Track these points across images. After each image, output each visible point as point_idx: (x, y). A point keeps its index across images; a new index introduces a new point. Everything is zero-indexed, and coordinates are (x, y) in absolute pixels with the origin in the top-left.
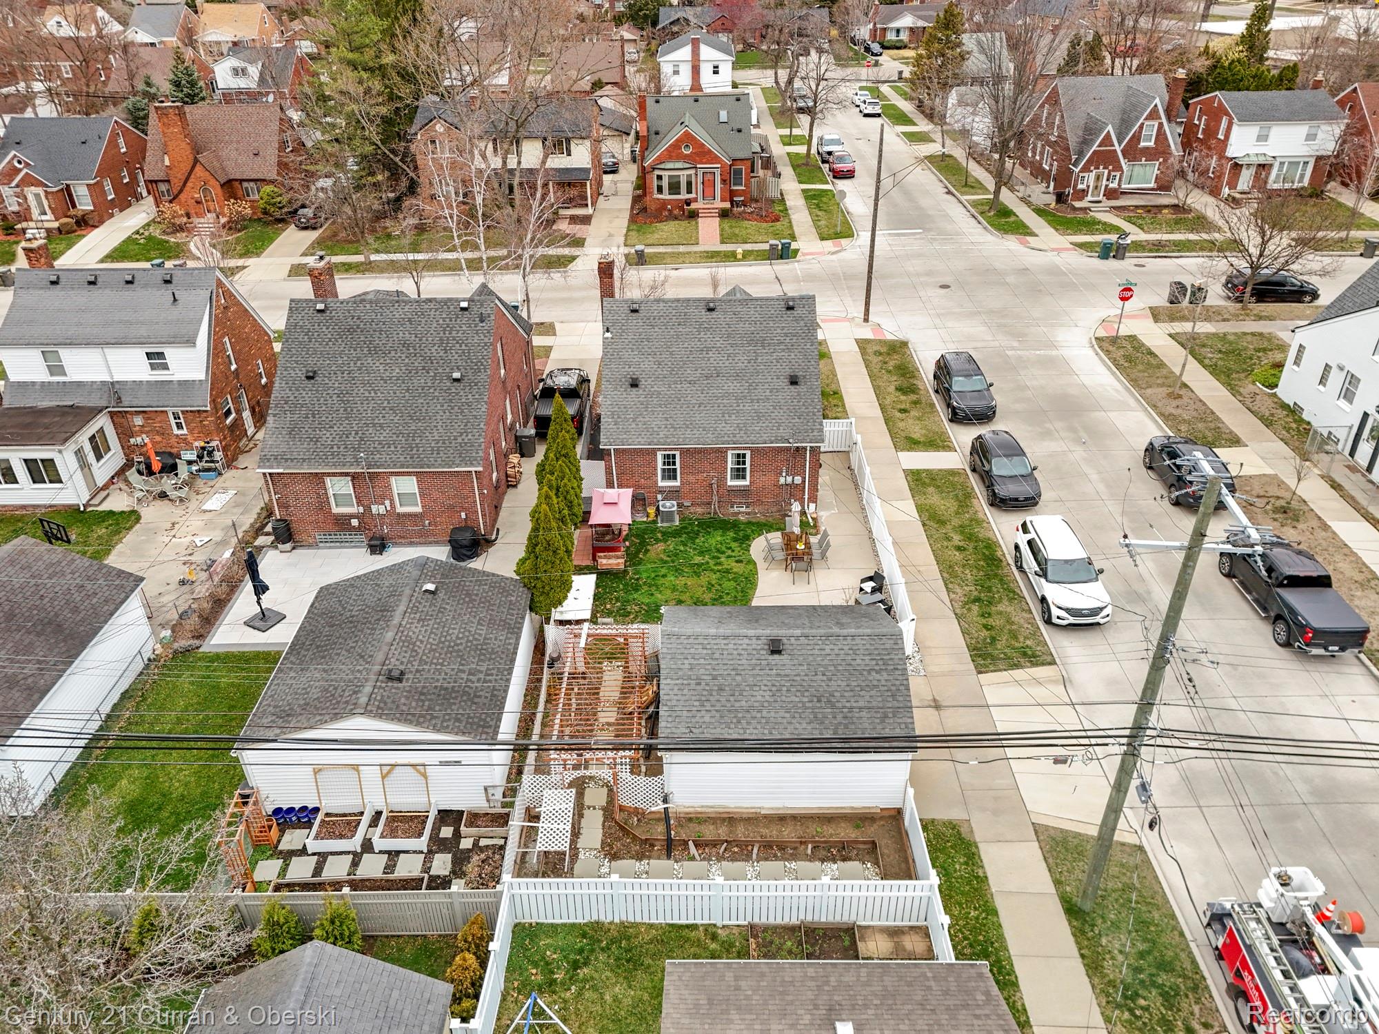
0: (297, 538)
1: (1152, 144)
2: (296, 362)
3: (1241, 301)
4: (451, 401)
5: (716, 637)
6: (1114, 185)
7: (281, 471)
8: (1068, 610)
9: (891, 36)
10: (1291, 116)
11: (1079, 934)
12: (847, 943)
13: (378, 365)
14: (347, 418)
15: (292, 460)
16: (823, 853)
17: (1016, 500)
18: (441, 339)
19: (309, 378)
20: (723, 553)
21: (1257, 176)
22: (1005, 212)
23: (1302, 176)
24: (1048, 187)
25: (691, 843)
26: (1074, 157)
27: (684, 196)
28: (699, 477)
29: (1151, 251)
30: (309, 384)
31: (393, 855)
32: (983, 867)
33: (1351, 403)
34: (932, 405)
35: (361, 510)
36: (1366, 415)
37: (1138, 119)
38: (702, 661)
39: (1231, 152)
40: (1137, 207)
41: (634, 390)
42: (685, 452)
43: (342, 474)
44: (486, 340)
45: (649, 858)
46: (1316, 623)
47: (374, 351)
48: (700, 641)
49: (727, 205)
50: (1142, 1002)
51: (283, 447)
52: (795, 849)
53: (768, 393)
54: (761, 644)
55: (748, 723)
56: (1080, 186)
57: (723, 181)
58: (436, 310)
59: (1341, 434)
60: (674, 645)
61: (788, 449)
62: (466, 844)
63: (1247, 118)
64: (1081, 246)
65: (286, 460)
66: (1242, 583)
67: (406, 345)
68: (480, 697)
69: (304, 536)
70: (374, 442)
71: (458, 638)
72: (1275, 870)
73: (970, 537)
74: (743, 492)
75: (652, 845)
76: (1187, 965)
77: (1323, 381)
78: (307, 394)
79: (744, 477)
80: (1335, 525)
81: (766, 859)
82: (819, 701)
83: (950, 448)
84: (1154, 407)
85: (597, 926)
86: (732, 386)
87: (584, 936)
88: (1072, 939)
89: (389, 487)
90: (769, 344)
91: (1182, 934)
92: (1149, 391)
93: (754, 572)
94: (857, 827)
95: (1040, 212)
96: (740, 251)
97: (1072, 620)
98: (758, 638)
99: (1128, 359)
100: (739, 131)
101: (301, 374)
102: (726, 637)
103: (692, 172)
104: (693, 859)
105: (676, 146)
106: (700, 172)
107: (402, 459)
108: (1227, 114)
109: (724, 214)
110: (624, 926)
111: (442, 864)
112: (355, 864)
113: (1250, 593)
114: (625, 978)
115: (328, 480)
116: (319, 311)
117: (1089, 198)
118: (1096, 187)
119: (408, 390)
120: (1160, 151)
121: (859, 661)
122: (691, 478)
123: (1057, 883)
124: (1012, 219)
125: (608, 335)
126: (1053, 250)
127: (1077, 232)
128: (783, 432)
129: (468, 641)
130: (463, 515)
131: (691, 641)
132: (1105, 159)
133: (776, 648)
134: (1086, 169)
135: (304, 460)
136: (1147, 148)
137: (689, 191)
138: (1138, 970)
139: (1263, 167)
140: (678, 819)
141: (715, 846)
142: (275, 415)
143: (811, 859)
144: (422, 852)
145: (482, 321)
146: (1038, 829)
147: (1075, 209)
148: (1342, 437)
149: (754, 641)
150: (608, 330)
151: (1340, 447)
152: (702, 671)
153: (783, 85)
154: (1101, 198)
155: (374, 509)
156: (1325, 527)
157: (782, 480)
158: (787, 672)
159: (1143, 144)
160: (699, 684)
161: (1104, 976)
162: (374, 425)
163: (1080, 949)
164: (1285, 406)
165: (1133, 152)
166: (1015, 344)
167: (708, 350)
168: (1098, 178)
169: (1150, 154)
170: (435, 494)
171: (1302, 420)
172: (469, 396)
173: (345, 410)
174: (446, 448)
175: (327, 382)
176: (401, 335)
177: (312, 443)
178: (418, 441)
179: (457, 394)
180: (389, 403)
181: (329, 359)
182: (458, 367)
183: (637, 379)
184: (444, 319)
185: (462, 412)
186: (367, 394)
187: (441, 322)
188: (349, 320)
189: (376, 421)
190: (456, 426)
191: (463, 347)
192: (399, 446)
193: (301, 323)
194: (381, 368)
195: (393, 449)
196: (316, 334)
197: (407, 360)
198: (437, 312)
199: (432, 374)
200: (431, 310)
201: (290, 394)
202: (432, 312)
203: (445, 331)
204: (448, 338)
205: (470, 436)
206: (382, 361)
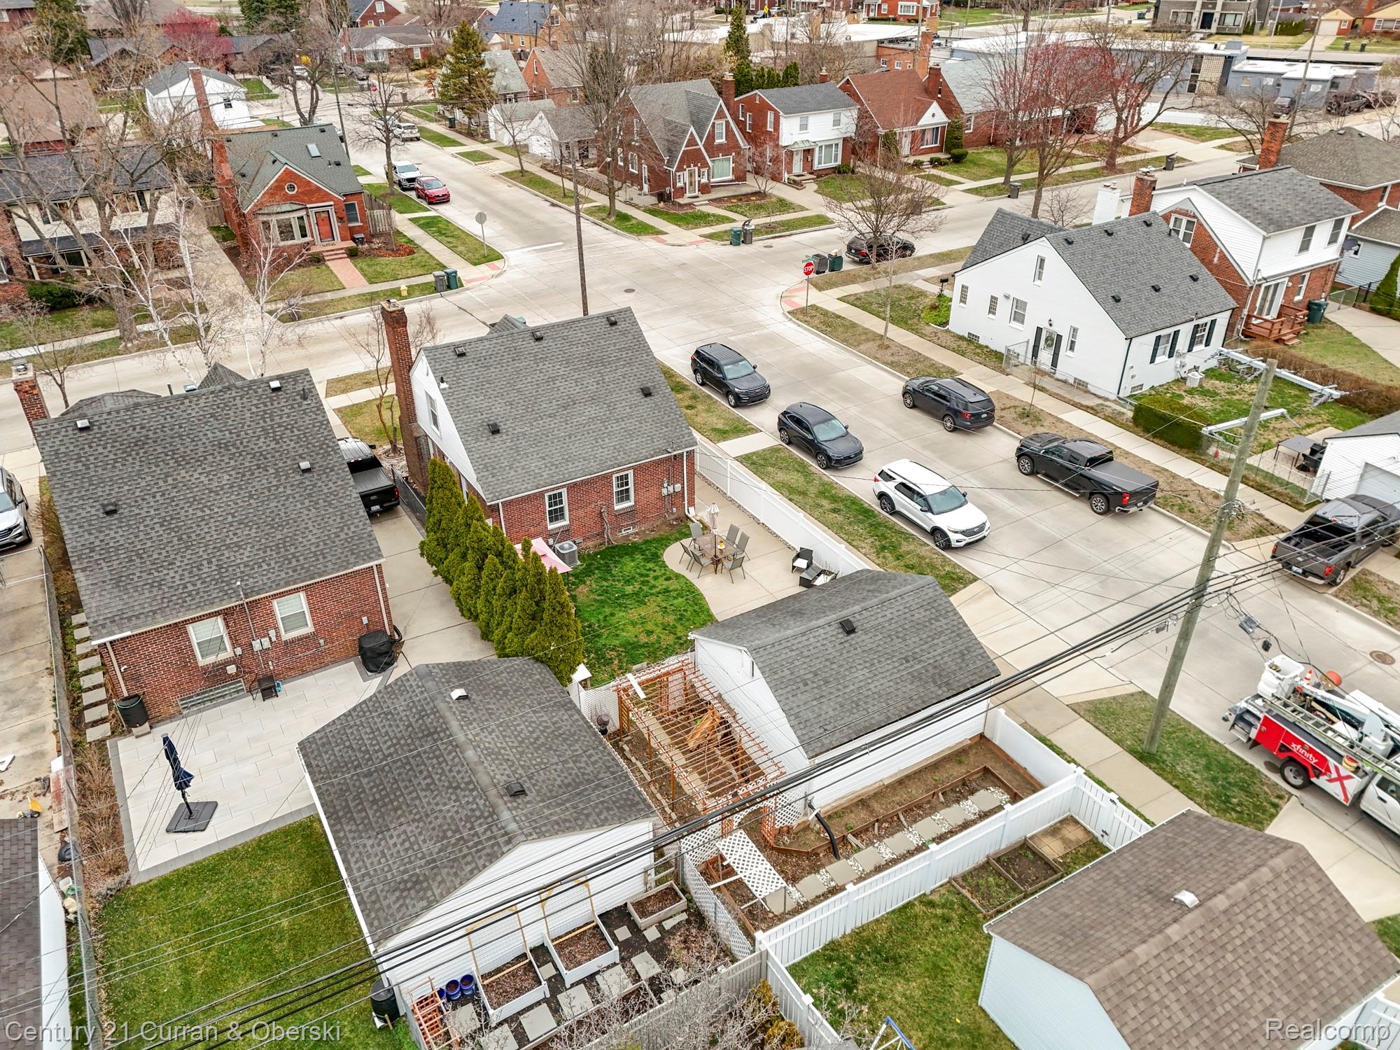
0: (152, 713)
1: (723, 140)
2: (81, 498)
3: (868, 263)
4: (310, 495)
5: (795, 637)
6: (704, 180)
7: (129, 633)
8: (963, 533)
9: (370, 60)
10: (819, 107)
11: (1161, 772)
12: (1031, 856)
13: (197, 476)
14: (187, 548)
15: (137, 617)
16: (952, 796)
17: (849, 457)
18: (264, 429)
19: (109, 513)
20: (647, 576)
21: (806, 160)
22: (624, 218)
23: (836, 155)
24: (641, 189)
25: (850, 837)
26: (666, 159)
27: (299, 240)
28: (589, 509)
29: (767, 233)
30: (113, 519)
31: (590, 981)
33: (1022, 322)
34: (709, 396)
35: (239, 651)
36: (1039, 330)
37: (708, 119)
38: (797, 663)
39: (785, 140)
40: (730, 197)
41: (497, 436)
42: (571, 488)
43: (210, 616)
44: (320, 418)
45: (823, 866)
46: (1130, 489)
47: (183, 461)
48: (785, 645)
49: (350, 244)
50: (1235, 801)
51: (117, 605)
52: (929, 802)
53: (628, 410)
54: (835, 630)
55: (866, 703)
56: (679, 185)
57: (340, 219)
58: (242, 397)
59: (1020, 350)
60: (765, 657)
61: (668, 459)
62: (652, 934)
63: (790, 111)
64: (711, 236)
65: (129, 619)
66: (1046, 475)
67: (223, 446)
69: (163, 708)
70: (238, 565)
72: (1267, 664)
73: (834, 499)
74: (630, 513)
75: (817, 855)
76: (1236, 761)
77: (992, 310)
78: (116, 533)
79: (628, 498)
80: (1064, 417)
81: (915, 821)
82: (908, 661)
83: (754, 430)
84: (875, 358)
85: (833, 946)
86: (592, 411)
87: (830, 960)
88: (1159, 778)
89: (272, 613)
90: (609, 363)
91: (1216, 742)
92: (862, 347)
94: (960, 762)
95: (652, 212)
96: (403, 287)
97: (968, 540)
98: (829, 624)
99: (824, 323)
100: (338, 164)
101: (95, 511)
102: (803, 634)
103: (303, 213)
104: (859, 849)
105: (278, 187)
106: (312, 213)
107: (283, 575)
108: (771, 109)
109: (352, 254)
110: (858, 933)
111: (646, 965)
112: (556, 1009)
113: (1057, 481)
114: (898, 975)
115: (190, 628)
116: (82, 429)
117: (688, 194)
118: (691, 184)
119: (251, 496)
120: (730, 147)
121: (917, 616)
122: (581, 513)
123: (1118, 742)
124: (634, 222)
125: (444, 385)
126: (691, 244)
127: (697, 226)
128: (660, 444)
130: (365, 620)
131: (777, 647)
132: (693, 158)
133: (848, 628)
134: (680, 169)
135: (155, 612)
136: (721, 145)
137: (304, 235)
138: (1214, 780)
139: (808, 152)
140: (830, 817)
141: (867, 830)
142: (83, 570)
143: (947, 805)
144: (615, 964)
145: (305, 398)
146: (1074, 708)
147: (681, 205)
148: (1022, 353)
149: (828, 629)
150: (442, 381)
151: (1021, 359)
152: (802, 672)
153: (307, 116)
154: (697, 193)
155: (257, 645)
156: (1061, 421)
157: (665, 492)
158: (870, 646)
159: (717, 141)
160: (806, 684)
161: (1199, 794)
162: (228, 546)
163: (1171, 783)
164: (962, 338)
165: (713, 150)
166: (731, 330)
167: (554, 379)
168: (691, 175)
169: (725, 150)
170: (329, 605)
171: (980, 347)
172: (331, 484)
173: (180, 539)
174: (330, 548)
175: (137, 511)
176: (210, 435)
177: (154, 590)
178: (293, 550)
179: (314, 486)
180: (234, 517)
181: (126, 484)
182: (300, 456)
183: (495, 425)
184: (256, 406)
185: (330, 504)
186: (200, 514)
187: (254, 409)
188: (130, 432)
189: (228, 541)
190: (331, 522)
191: (296, 432)
192: (272, 562)
193: (63, 449)
194: (203, 478)
195: (265, 567)
196: (91, 458)
197: (232, 463)
198: (245, 400)
199: (272, 471)
200: (234, 398)
201: (92, 539)
202: (238, 401)
203: (264, 419)
204: (272, 426)
205: (353, 529)
206: (200, 470)
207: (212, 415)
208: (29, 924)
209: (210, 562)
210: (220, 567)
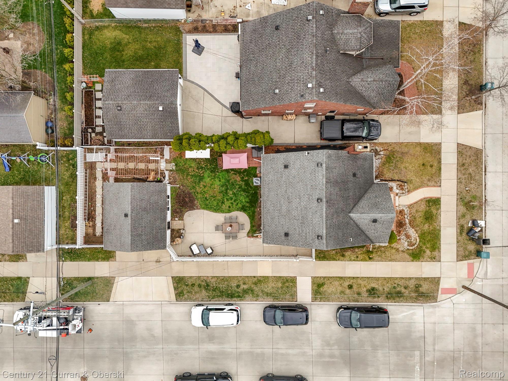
2: (283, 19)
4: (266, 91)
13: (282, 55)
14: (259, 51)
15: (243, 36)
18: (293, 79)
19: (277, 27)
30: (274, 29)
32: (101, 261)
41: (284, 167)
44: (293, 100)
47: (288, 51)
51: (248, 30)
53: (282, 223)
58: (308, 73)
67: (291, 65)
68: (122, 132)
70: (250, 65)
71: (143, 122)
78: (269, 30)
90: (302, 226)
93: (223, 212)
98: (128, 211)
101: (278, 23)
111: (98, 130)
116: (307, 18)
119: (271, 72)
123: (97, 278)
129: (143, 125)
135: (244, 41)
142: (261, 20)
145: (302, 95)
161: (74, 280)
162: (257, 63)
163: (81, 277)
167: (300, 199)
172: (268, 99)
173: (263, 49)
174: (248, 95)
175: (275, 36)
176: (296, 61)
177: (250, 41)
178: (250, 83)
179: (269, 93)
180: (266, 66)
181: (285, 32)
182: (281, 91)
183: (288, 168)
184: (303, 78)
185: (262, 97)
186: (269, 55)
187: (302, 77)
188: (304, 34)
189: (258, 63)
190: (257, 96)
191: (289, 91)
192: (249, 76)
193: (302, 12)
194: (281, 57)
195: (248, 73)
196: (297, 21)
197: (284, 67)
198: (306, 74)
199: (278, 80)
200: (308, 70)
201: (269, 23)
202: (307, 71)
203: (297, 80)
204: (294, 82)
205: (252, 103)
206: (284, 56)
207: (303, 62)
208: (149, 6)
209: (253, 57)
210: (251, 60)
